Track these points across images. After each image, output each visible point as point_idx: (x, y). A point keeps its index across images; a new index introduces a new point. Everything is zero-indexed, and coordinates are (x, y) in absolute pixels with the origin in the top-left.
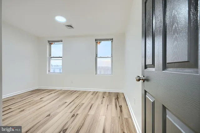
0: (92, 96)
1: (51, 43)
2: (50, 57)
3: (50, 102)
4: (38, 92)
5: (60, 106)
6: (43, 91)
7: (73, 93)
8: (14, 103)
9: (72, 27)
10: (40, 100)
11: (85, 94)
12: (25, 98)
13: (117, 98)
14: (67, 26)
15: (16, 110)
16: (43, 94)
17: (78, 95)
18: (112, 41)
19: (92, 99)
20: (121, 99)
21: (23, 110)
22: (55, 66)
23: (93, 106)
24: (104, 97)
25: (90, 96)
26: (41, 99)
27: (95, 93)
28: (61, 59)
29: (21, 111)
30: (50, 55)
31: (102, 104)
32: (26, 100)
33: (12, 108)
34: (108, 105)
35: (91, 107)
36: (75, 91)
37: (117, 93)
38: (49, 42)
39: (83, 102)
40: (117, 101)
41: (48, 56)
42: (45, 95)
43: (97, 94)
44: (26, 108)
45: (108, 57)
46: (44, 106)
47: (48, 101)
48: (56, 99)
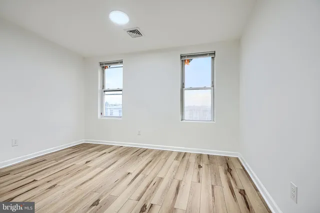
0: (176, 163)
1: (104, 66)
2: (104, 90)
3: (102, 171)
4: (84, 150)
5: (118, 182)
6: (92, 147)
7: (141, 155)
8: (43, 169)
9: (139, 33)
10: (85, 166)
11: (163, 157)
12: (62, 161)
13: (229, 170)
14: (131, 31)
15: (43, 184)
16: (92, 154)
17: (150, 159)
18: (213, 58)
19: (177, 169)
20: (237, 173)
21: (54, 186)
22: (112, 105)
23: (181, 185)
24: (200, 167)
25: (172, 162)
26: (87, 162)
27: (181, 156)
28: (121, 92)
29: (51, 188)
30: (103, 87)
31: (199, 182)
32: (63, 164)
33: (38, 179)
34: (213, 187)
35: (178, 189)
36: (145, 150)
37: (225, 157)
38: (101, 65)
39: (160, 176)
40: (230, 176)
41: (99, 88)
42: (94, 156)
43: (186, 158)
44: (60, 182)
45: (205, 88)
46: (91, 179)
47: (98, 170)
48: (112, 164)
